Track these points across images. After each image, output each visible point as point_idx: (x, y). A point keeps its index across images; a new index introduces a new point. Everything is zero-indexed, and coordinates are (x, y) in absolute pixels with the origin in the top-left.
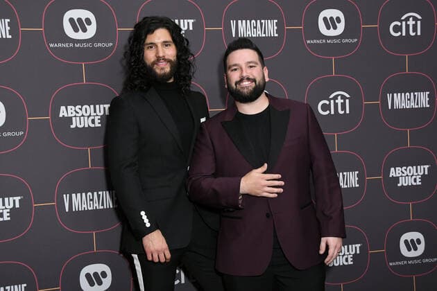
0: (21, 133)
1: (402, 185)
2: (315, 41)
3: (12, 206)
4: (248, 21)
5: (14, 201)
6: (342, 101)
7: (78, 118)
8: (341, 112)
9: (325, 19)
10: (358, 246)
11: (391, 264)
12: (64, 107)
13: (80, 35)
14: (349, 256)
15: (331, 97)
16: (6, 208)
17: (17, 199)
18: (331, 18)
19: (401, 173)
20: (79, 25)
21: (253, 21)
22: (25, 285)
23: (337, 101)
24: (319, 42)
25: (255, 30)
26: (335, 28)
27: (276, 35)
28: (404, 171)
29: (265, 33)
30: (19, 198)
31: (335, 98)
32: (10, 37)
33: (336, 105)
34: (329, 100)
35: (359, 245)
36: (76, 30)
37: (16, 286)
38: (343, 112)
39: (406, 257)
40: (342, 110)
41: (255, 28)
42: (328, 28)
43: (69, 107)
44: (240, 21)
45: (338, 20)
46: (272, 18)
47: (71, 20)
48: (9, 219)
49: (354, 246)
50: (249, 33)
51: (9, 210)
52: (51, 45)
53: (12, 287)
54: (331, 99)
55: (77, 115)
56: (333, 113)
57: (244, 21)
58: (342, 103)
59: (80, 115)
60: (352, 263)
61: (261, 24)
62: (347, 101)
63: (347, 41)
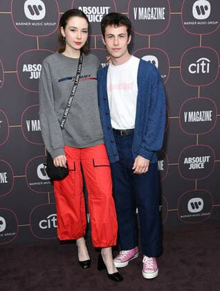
4: (145, 8)
6: (205, 64)
7: (34, 73)
9: (197, 7)
12: (26, 65)
14: (202, 163)
15: (198, 61)
18: (202, 7)
25: (150, 15)
27: (164, 18)
29: (156, 17)
41: (150, 13)
42: (199, 14)
43: (29, 65)
45: (206, 8)
47: (29, 7)
49: (205, 157)
50: (145, 16)
54: (198, 63)
59: (36, 70)
62: (208, 64)
63: (211, 23)
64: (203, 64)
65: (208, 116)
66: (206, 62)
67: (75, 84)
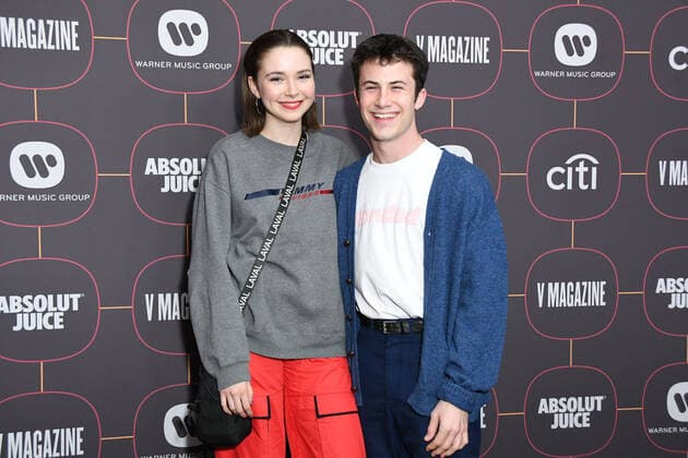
0: (87, 197)
1: (676, 307)
2: (547, 73)
3: (67, 307)
4: (444, 38)
5: (71, 300)
6: (586, 169)
7: (173, 178)
8: (583, 187)
9: (565, 39)
10: (600, 399)
11: (651, 431)
12: (153, 160)
13: (183, 50)
14: (585, 415)
15: (569, 162)
16: (58, 311)
17: (76, 297)
18: (576, 38)
19: (674, 287)
20: (182, 34)
21: (452, 38)
22: (82, 429)
23: (577, 169)
24: (555, 74)
25: (454, 52)
26: (581, 53)
27: (487, 61)
28: (680, 285)
29: (469, 57)
30: (79, 296)
31: (575, 164)
32: (78, 48)
33: (575, 175)
34: (566, 167)
35: (602, 398)
36: (177, 42)
37: (68, 430)
38: (586, 187)
39: (676, 421)
40: (585, 184)
41: (455, 48)
42: (570, 53)
43: (160, 160)
44: (430, 38)
45: (587, 41)
46: (481, 35)
47: (171, 26)
48: (62, 327)
49: (592, 398)
50: (444, 56)
51: (62, 314)
52: (139, 64)
53: (63, 430)
54: (569, 165)
55: (172, 172)
56: (570, 187)
57: (437, 38)
58: (585, 173)
59: (176, 172)
60: (588, 425)
61: (464, 43)
62: (594, 170)
63: (598, 74)
64: (582, 169)
65: (596, 293)
66: (588, 164)
67: (281, 209)
